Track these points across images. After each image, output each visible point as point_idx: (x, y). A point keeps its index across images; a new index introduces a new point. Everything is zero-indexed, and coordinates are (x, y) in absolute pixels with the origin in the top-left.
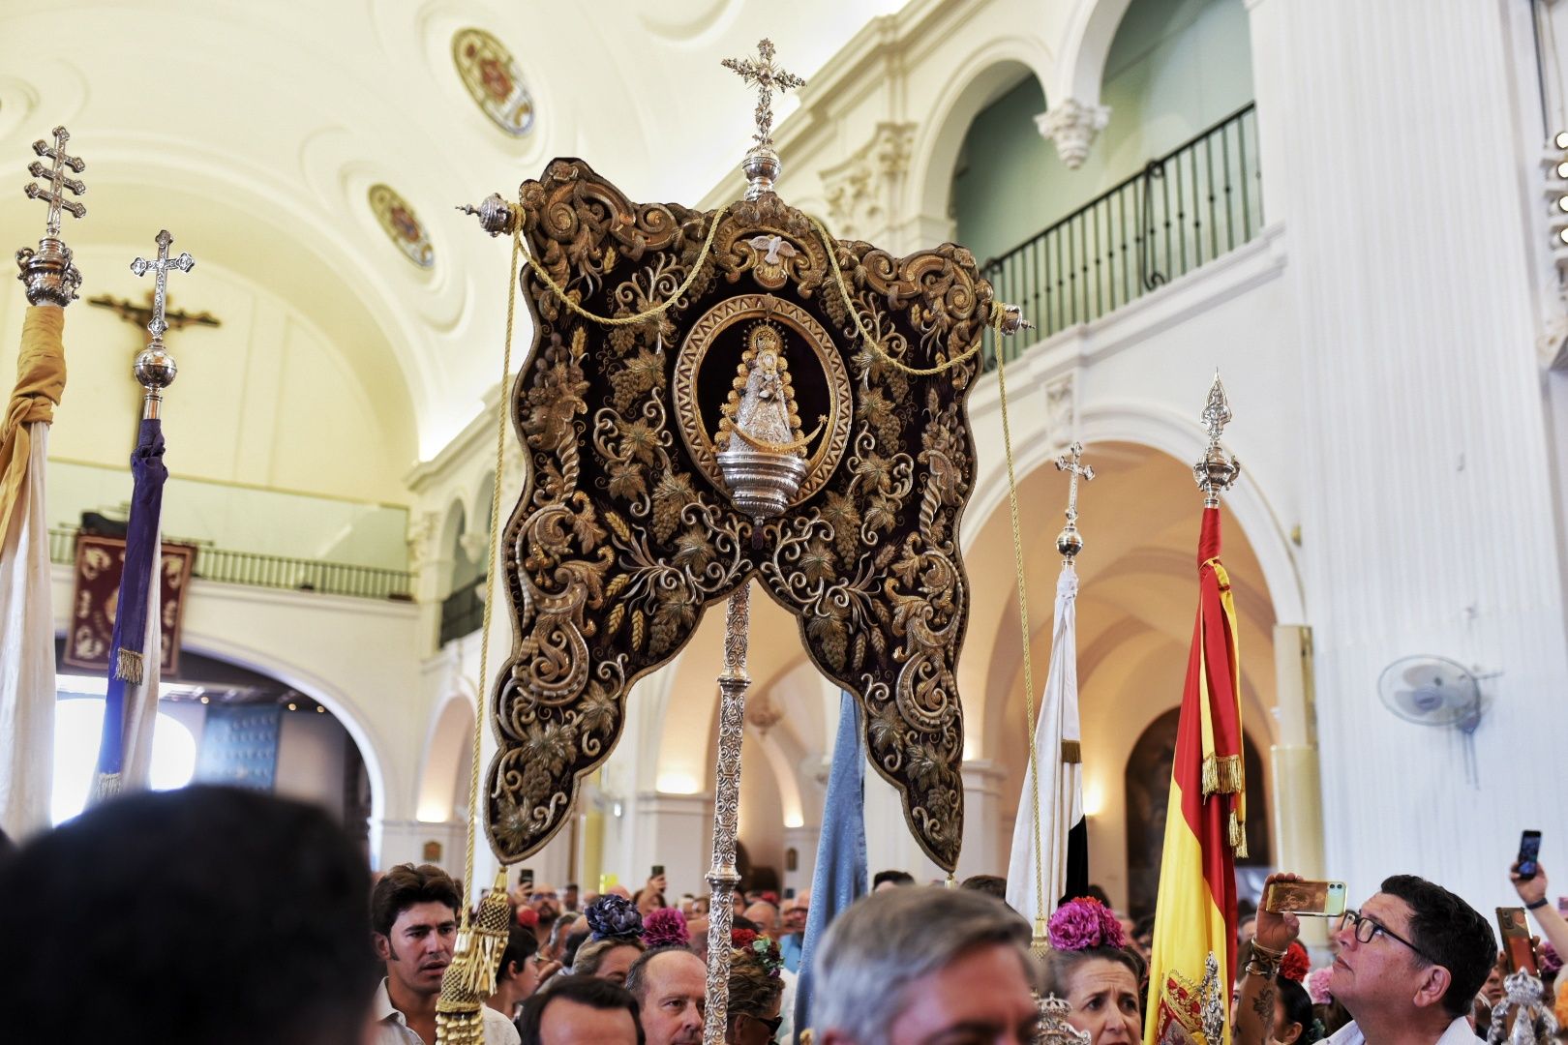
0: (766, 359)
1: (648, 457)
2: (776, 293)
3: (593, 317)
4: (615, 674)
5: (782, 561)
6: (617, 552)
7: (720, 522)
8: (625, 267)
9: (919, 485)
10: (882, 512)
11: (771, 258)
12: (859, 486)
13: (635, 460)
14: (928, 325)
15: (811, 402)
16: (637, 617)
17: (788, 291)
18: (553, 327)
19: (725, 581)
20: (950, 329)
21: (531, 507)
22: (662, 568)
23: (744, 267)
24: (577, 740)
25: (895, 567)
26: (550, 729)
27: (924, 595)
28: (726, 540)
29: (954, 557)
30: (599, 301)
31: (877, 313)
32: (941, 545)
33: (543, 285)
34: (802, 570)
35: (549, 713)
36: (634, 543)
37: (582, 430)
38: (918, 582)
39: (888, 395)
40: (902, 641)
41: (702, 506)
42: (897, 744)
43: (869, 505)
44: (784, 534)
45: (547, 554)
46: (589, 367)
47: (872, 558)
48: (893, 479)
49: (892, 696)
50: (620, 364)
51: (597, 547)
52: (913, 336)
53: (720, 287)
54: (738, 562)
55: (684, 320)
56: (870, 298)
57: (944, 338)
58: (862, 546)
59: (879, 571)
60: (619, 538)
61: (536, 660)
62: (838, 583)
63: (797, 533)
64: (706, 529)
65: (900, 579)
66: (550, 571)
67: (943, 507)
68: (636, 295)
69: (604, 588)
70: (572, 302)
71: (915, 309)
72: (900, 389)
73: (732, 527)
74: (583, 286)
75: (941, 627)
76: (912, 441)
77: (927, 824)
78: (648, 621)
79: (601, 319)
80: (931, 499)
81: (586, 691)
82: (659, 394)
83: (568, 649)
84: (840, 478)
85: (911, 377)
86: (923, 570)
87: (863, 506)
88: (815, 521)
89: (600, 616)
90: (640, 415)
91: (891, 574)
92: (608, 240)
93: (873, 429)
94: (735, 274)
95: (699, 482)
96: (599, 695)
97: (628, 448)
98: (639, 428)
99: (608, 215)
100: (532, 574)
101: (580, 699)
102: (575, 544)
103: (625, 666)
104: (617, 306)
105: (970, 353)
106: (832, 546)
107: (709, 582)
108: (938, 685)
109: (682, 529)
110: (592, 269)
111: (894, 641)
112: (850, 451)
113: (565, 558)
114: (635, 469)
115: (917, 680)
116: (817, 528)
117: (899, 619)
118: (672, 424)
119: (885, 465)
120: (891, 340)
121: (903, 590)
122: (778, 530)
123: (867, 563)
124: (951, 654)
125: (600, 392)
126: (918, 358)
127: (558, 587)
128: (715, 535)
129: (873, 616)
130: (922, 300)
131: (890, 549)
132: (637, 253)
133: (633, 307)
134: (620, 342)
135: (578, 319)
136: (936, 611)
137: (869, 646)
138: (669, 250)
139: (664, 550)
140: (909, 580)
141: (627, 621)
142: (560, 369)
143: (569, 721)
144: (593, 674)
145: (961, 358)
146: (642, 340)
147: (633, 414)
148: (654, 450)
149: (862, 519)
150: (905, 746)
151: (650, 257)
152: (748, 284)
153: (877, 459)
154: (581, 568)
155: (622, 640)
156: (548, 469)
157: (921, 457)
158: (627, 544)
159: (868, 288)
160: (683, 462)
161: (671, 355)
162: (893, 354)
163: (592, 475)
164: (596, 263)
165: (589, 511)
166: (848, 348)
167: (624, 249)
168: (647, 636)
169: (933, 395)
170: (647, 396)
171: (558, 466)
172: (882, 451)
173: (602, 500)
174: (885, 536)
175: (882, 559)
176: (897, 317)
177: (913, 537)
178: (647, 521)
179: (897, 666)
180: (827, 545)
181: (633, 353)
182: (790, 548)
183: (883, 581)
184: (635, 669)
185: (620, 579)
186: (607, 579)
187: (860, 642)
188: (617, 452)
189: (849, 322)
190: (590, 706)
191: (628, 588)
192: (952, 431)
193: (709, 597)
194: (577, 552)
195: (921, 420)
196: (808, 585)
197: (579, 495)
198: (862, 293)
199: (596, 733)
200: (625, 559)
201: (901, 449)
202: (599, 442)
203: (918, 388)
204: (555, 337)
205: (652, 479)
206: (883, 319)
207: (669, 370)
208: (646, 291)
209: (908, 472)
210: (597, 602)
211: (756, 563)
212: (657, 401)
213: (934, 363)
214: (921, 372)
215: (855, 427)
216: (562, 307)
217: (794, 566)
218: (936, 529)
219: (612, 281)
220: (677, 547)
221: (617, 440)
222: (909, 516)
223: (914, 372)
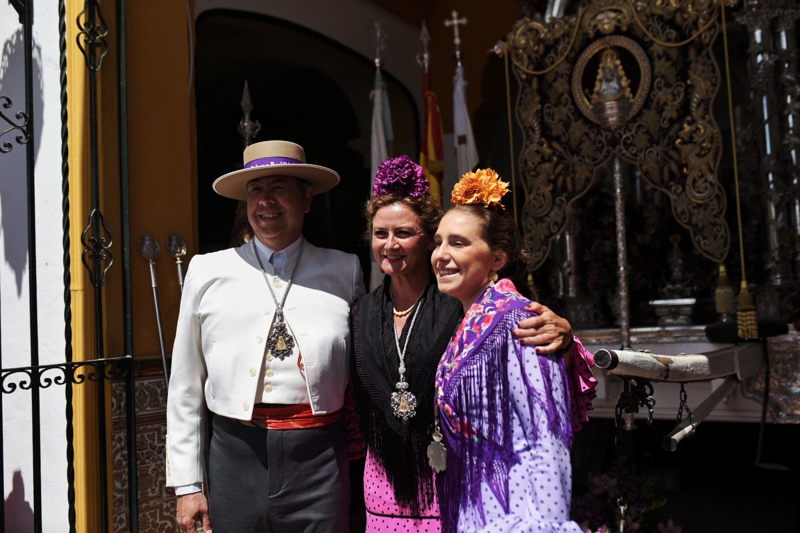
1: (565, 118)
2: (611, 34)
3: (538, 73)
4: (562, 201)
5: (625, 144)
6: (558, 157)
7: (596, 135)
8: (548, 49)
10: (670, 112)
12: (658, 103)
13: (560, 120)
16: (569, 179)
17: (616, 32)
19: (600, 158)
20: (698, 18)
21: (525, 148)
22: (576, 158)
23: (596, 30)
24: (548, 227)
25: (679, 134)
26: (539, 225)
28: (600, 142)
29: (711, 122)
30: (539, 65)
31: (659, 24)
32: (703, 118)
33: (519, 68)
34: (635, 145)
36: (564, 152)
37: (539, 115)
38: (691, 138)
39: (668, 58)
40: (686, 165)
41: (587, 130)
42: (686, 210)
43: (663, 110)
44: (625, 132)
45: (533, 163)
46: (540, 91)
47: (667, 133)
48: (674, 95)
49: (684, 190)
50: (550, 86)
51: (550, 156)
52: (678, 28)
53: (588, 41)
54: (605, 149)
56: (655, 20)
57: (695, 23)
58: (661, 129)
59: (671, 137)
60: (558, 151)
61: (533, 202)
62: (651, 146)
63: (630, 131)
64: (591, 139)
65: (682, 139)
66: (535, 169)
67: (702, 101)
68: (553, 58)
69: (554, 171)
70: (531, 72)
71: (678, 16)
72: (674, 54)
73: (602, 135)
74: (533, 63)
75: (705, 155)
76: (683, 75)
77: (702, 242)
78: (573, 179)
79: (541, 72)
81: (552, 209)
82: (567, 93)
83: (544, 196)
84: (647, 103)
85: (678, 47)
86: (694, 132)
89: (554, 182)
90: (560, 102)
91: (678, 137)
92: (539, 41)
93: (663, 77)
96: (556, 209)
97: (556, 117)
98: (560, 108)
99: (538, 32)
101: (549, 212)
102: (543, 158)
103: (566, 198)
104: (546, 65)
107: (594, 159)
108: (706, 181)
109: (581, 142)
110: (536, 55)
111: (681, 166)
112: (651, 89)
113: (539, 163)
114: (561, 124)
115: (694, 181)
116: (639, 127)
117: (683, 156)
118: (574, 103)
119: (669, 91)
120: (667, 34)
121: (684, 142)
122: (622, 132)
123: (664, 136)
124: (712, 166)
125: (545, 99)
126: (682, 36)
127: (538, 175)
128: (595, 141)
129: (671, 158)
131: (676, 127)
132: (551, 42)
133: (552, 63)
134: (550, 78)
135: (533, 76)
136: (702, 149)
137: (671, 171)
138: (564, 36)
139: (576, 152)
140: (686, 138)
141: (565, 181)
142: (529, 96)
143: (545, 221)
144: (554, 203)
146: (557, 75)
147: (557, 103)
148: (567, 115)
149: (661, 116)
150: (690, 211)
151: (557, 42)
153: (664, 89)
154: (545, 166)
155: (564, 188)
156: (531, 133)
157: (689, 82)
158: (561, 153)
159: (653, 15)
161: (570, 77)
162: (668, 40)
163: (545, 131)
164: (537, 52)
165: (546, 144)
167: (547, 43)
168: (574, 185)
170: (562, 95)
171: (533, 130)
172: (668, 85)
173: (550, 139)
174: (672, 122)
175: (672, 132)
178: (568, 142)
179: (685, 177)
180: (644, 133)
181: (555, 80)
182: (628, 138)
183: (674, 141)
184: (569, 198)
185: (561, 166)
186: (555, 168)
187: (666, 170)
188: (553, 120)
189: (645, 35)
190: (552, 214)
191: (563, 169)
192: (704, 64)
193: (595, 165)
194: (544, 160)
195: (687, 65)
196: (637, 151)
197: (543, 139)
198: (650, 19)
199: (556, 224)
200: (561, 158)
201: (677, 81)
202: (546, 118)
203: (684, 51)
204: (527, 85)
205: (567, 125)
206: (662, 27)
207: (570, 82)
208: (557, 55)
209: (682, 90)
210: (552, 177)
211: (614, 148)
212: (566, 96)
213: (690, 35)
214: (684, 43)
215: (653, 78)
216: (527, 74)
217: (631, 145)
218: (700, 111)
219: (543, 56)
220: (581, 150)
221: (553, 115)
222: (685, 110)
223: (680, 44)
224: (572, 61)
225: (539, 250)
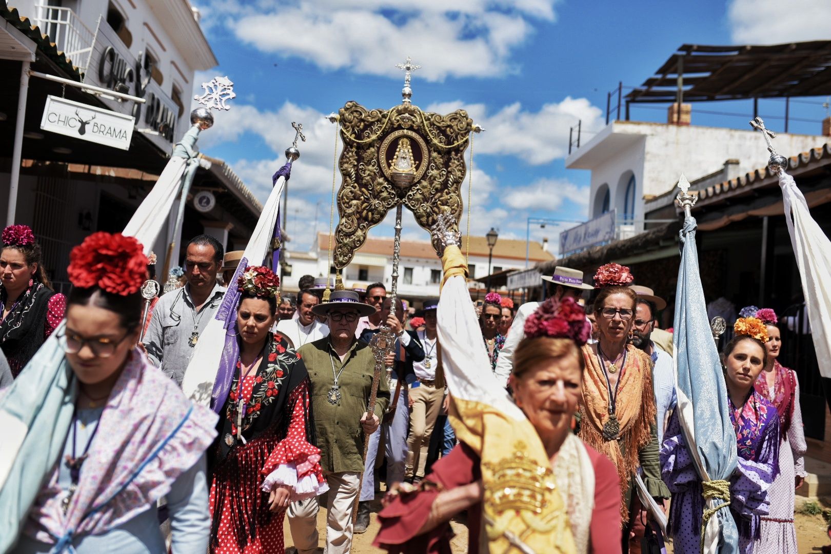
0: (405, 147)
1: (373, 174)
2: (407, 129)
3: (357, 141)
4: (364, 227)
5: (408, 198)
6: (365, 198)
7: (391, 189)
8: (366, 127)
9: (447, 177)
10: (437, 184)
11: (406, 120)
12: (430, 178)
13: (369, 175)
14: (452, 133)
16: (370, 213)
17: (411, 128)
18: (348, 144)
19: (392, 204)
20: (459, 133)
21: (343, 188)
22: (376, 201)
23: (398, 123)
24: (354, 242)
25: (441, 199)
26: (348, 239)
27: (449, 206)
28: (393, 194)
29: (459, 196)
30: (359, 137)
31: (437, 131)
32: (455, 192)
33: (345, 134)
34: (414, 200)
35: (348, 235)
36: (369, 196)
37: (356, 169)
38: (447, 202)
39: (439, 154)
41: (386, 185)
43: (433, 183)
44: (409, 191)
45: (347, 199)
46: (357, 153)
47: (434, 197)
48: (440, 176)
50: (365, 152)
51: (360, 197)
52: (447, 136)
53: (393, 129)
54: (396, 199)
56: (434, 128)
57: (456, 137)
58: (431, 194)
59: (436, 200)
60: (365, 194)
61: (345, 224)
62: (424, 203)
63: (412, 191)
64: (387, 191)
65: (442, 202)
66: (348, 203)
67: (455, 182)
68: (369, 134)
70: (352, 137)
71: (448, 129)
72: (443, 151)
73: (395, 190)
74: (355, 133)
75: (454, 214)
76: (446, 165)
78: (373, 214)
79: (360, 141)
80: (452, 180)
81: (357, 231)
82: (375, 158)
83: (352, 221)
84: (424, 177)
86: (449, 199)
87: (431, 183)
88: (417, 187)
89: (360, 213)
91: (439, 200)
92: (361, 120)
93: (435, 163)
94: (396, 125)
95: (386, 179)
96: (360, 232)
97: (367, 172)
98: (370, 167)
99: (361, 114)
100: (344, 204)
102: (354, 196)
103: (367, 225)
104: (364, 137)
105: (465, 139)
106: (422, 194)
107: (389, 204)
108: (453, 228)
109: (381, 191)
110: (357, 129)
112: (428, 169)
113: (352, 200)
114: (369, 177)
116: (418, 190)
118: (379, 166)
119: (438, 172)
120: (441, 138)
121: (443, 204)
122: (407, 191)
123: (432, 198)
125: (360, 159)
127: (350, 207)
128: (390, 192)
129: (434, 212)
130: (450, 126)
131: (439, 194)
132: (369, 123)
133: (369, 137)
134: (365, 146)
135: (354, 142)
136: (452, 210)
137: (433, 219)
138: (378, 121)
139: (377, 197)
140: (444, 202)
141: (367, 213)
142: (350, 154)
143: (352, 238)
144: (359, 227)
145: (462, 141)
146: (371, 145)
147: (369, 163)
148: (374, 172)
149: (431, 186)
151: (372, 123)
152: (399, 127)
153: (435, 170)
154: (354, 202)
155: (366, 219)
156: (348, 179)
157: (449, 169)
158: (367, 196)
159: (434, 125)
160: (382, 175)
161: (379, 148)
162: (441, 142)
163: (359, 179)
164: (358, 127)
165: (358, 188)
166: (428, 142)
167: (366, 122)
168: (373, 218)
169: (453, 152)
170: (372, 159)
171: (350, 177)
172: (438, 168)
173: (362, 185)
174: (437, 190)
175: (436, 197)
176: (442, 131)
177: (446, 190)
178: (372, 190)
180: (420, 194)
181: (368, 149)
182: (410, 195)
183: (437, 202)
184: (369, 225)
185: (365, 204)
186: (362, 205)
187: (430, 218)
188: (364, 173)
189: (428, 135)
190: (357, 234)
191: (367, 206)
192: (459, 161)
193: (388, 208)
194: (355, 198)
195: (450, 159)
196: (415, 204)
197: (356, 184)
198: (432, 127)
199: (359, 240)
200: (367, 199)
201: (443, 167)
202: (360, 172)
203: (449, 151)
204: (348, 147)
205: (373, 179)
206: (438, 133)
207: (378, 152)
208: (372, 132)
209: (445, 173)
210: (359, 210)
211: (401, 199)
212: (375, 160)
213: (454, 144)
214: (449, 147)
215: (429, 163)
216: (350, 139)
217: (412, 199)
218: (453, 188)
219: (363, 131)
220: (380, 196)
221: (365, 171)
222: (445, 185)
223: (447, 147)
224: (381, 139)
225: (346, 256)
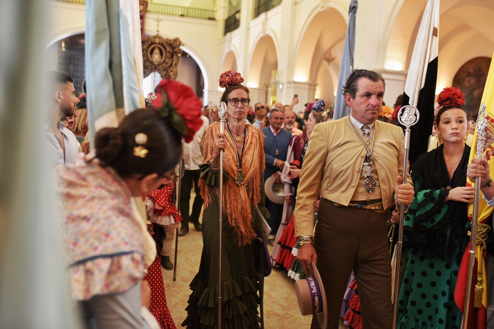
0: (157, 51)
9: (172, 62)
11: (157, 41)
14: (174, 46)
15: (161, 53)
27: (173, 72)
55: (148, 47)
80: (174, 63)
87: (166, 64)
88: (161, 65)
94: (153, 42)
95: (150, 62)
106: (163, 68)
130: (173, 44)
152: (155, 43)
160: (148, 60)
166: (165, 49)
169: (174, 54)
176: (170, 45)
177: (172, 67)
